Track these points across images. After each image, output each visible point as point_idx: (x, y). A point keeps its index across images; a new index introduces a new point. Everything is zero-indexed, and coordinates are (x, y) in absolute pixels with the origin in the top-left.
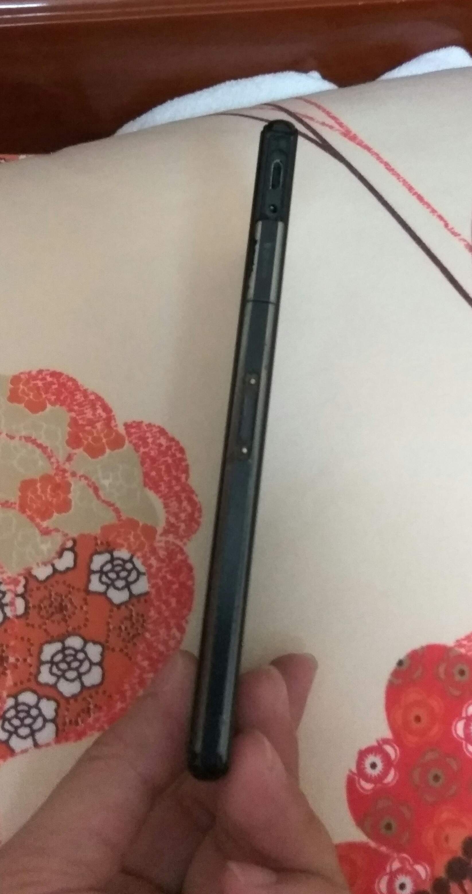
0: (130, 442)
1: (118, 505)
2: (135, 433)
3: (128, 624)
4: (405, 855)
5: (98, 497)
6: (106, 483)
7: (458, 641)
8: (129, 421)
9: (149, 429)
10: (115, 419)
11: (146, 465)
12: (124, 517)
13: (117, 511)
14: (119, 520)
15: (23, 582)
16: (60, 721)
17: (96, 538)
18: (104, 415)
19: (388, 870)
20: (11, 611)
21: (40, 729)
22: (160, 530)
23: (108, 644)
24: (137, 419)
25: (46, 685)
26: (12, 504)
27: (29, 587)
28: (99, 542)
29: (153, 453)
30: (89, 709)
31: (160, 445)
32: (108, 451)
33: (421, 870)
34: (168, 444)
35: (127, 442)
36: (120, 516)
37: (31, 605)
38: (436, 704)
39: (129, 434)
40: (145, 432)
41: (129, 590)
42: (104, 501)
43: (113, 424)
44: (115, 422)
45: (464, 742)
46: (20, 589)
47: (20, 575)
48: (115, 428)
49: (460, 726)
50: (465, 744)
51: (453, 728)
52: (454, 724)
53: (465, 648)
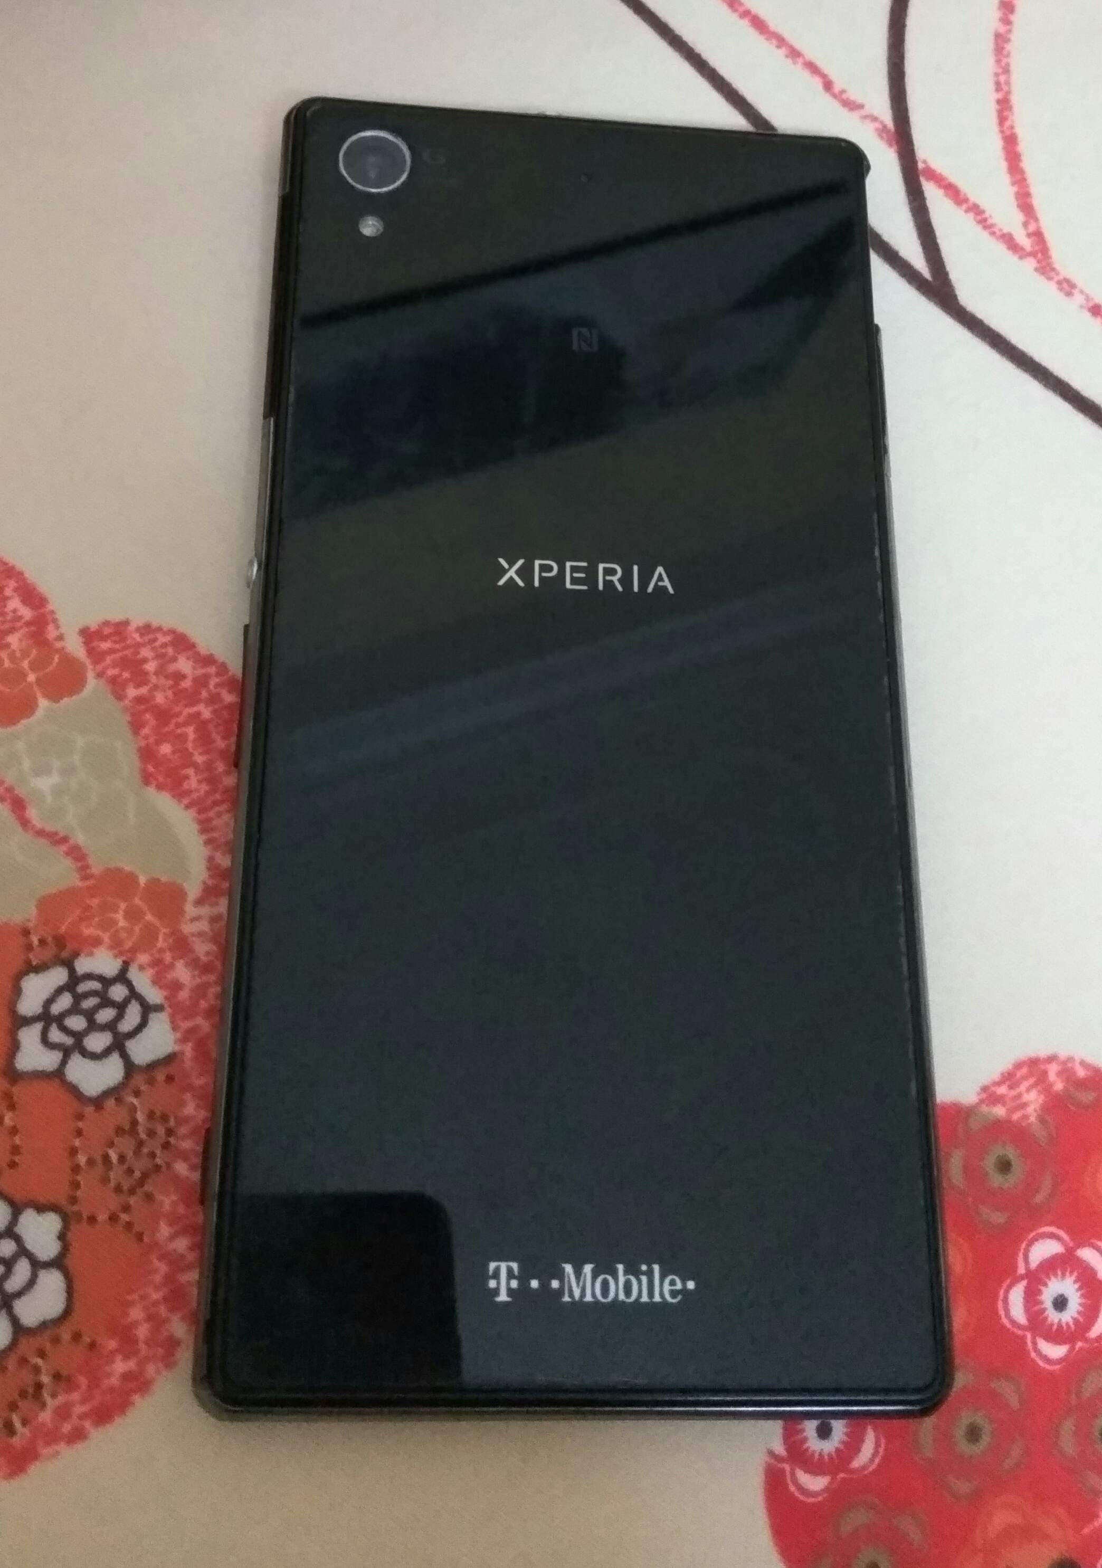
0: (100, 675)
1: (80, 838)
2: (112, 651)
3: (126, 1145)
5: (25, 823)
6: (45, 784)
7: (985, 1089)
8: (93, 622)
9: (146, 638)
10: (55, 621)
11: (146, 731)
12: (96, 870)
13: (77, 854)
14: (85, 878)
17: (26, 932)
18: (27, 613)
22: (193, 890)
23: (75, 1208)
24: (116, 616)
28: (35, 940)
29: (160, 698)
30: (39, 1386)
31: (180, 676)
32: (43, 703)
34: (200, 672)
35: (90, 675)
36: (87, 867)
39: (96, 656)
40: (139, 645)
41: (124, 1056)
42: (41, 833)
43: (51, 633)
44: (57, 627)
45: (1029, 1336)
48: (58, 645)
49: (1016, 1297)
50: (1034, 1338)
51: (1000, 1305)
52: (1002, 1293)
53: (1004, 1105)
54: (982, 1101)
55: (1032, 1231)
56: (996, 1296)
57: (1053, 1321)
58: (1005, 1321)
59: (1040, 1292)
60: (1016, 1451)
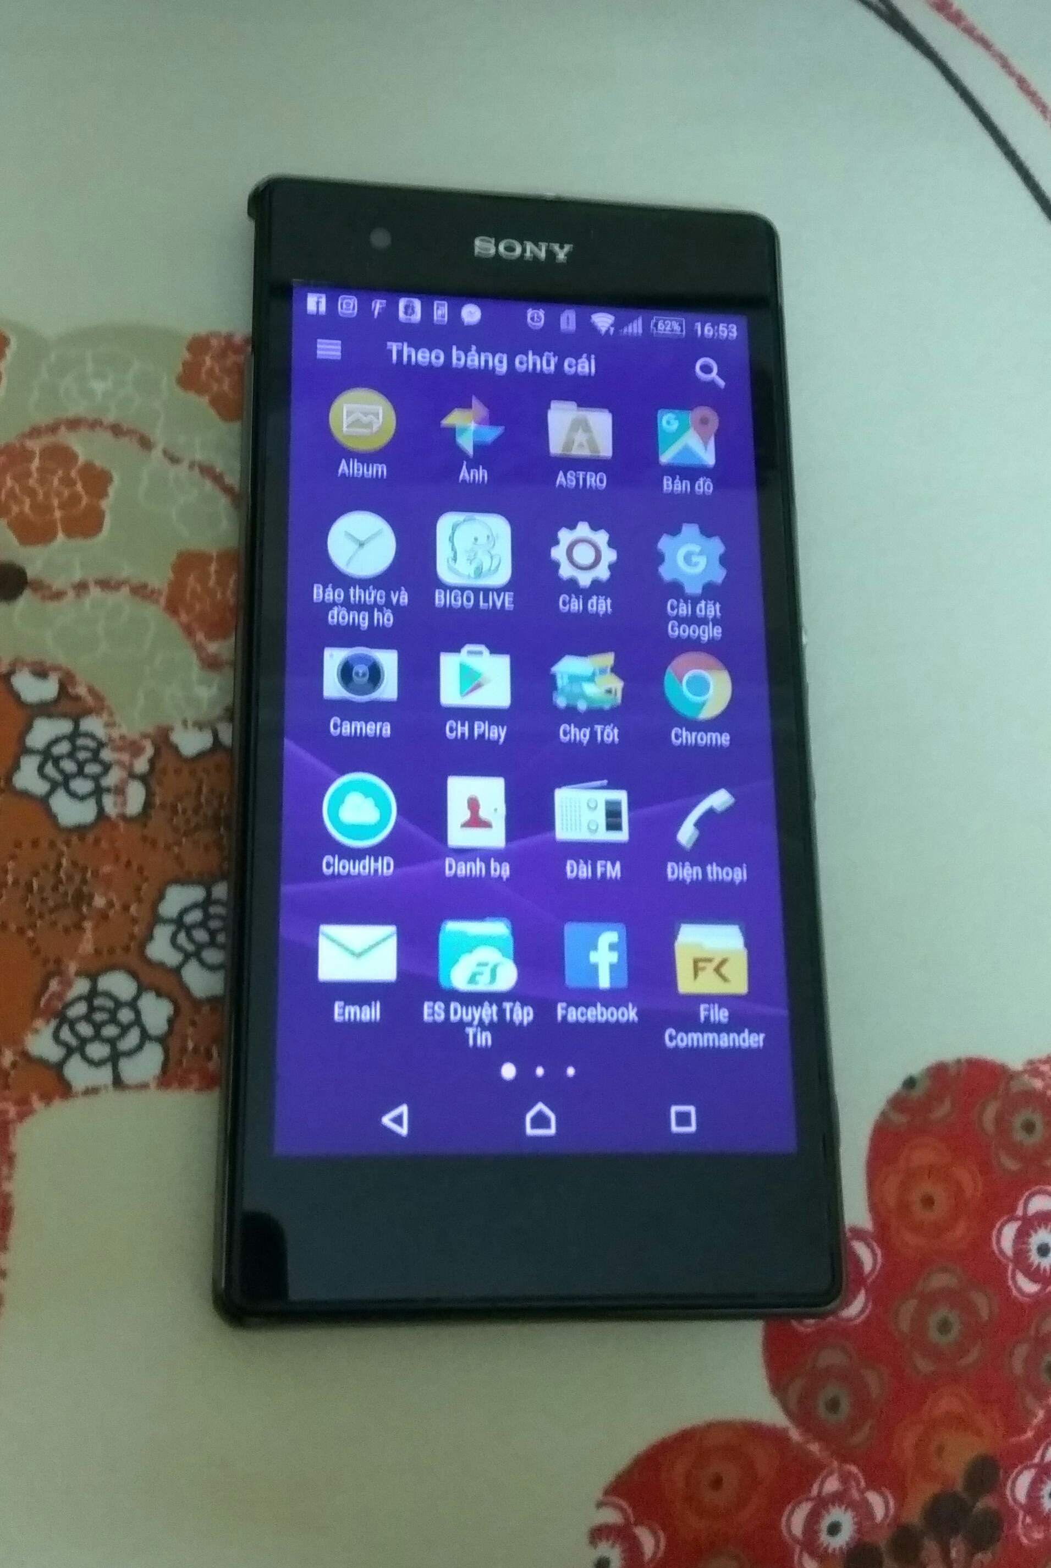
4: (854, 1469)
7: (1031, 1062)
15: (149, 751)
16: (175, 1044)
19: (815, 1491)
20: (115, 804)
21: (130, 1053)
25: (161, 966)
26: (153, 592)
27: (160, 765)
33: (878, 1504)
37: (158, 801)
38: (967, 1177)
45: (1010, 1267)
46: (141, 765)
47: (145, 736)
49: (1009, 1232)
50: (1014, 1271)
51: (995, 1233)
52: (998, 1225)
53: (1043, 1080)
54: (1025, 1071)
55: (1037, 1185)
56: (993, 1226)
57: (1033, 1263)
58: (995, 1247)
59: (1029, 1235)
60: (973, 1356)
